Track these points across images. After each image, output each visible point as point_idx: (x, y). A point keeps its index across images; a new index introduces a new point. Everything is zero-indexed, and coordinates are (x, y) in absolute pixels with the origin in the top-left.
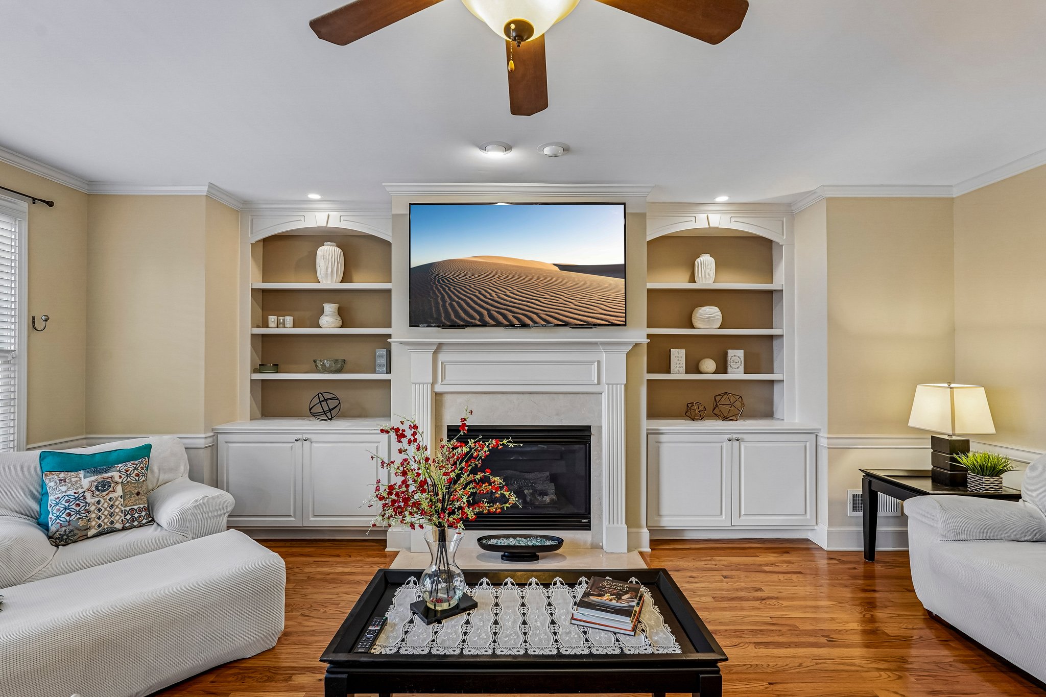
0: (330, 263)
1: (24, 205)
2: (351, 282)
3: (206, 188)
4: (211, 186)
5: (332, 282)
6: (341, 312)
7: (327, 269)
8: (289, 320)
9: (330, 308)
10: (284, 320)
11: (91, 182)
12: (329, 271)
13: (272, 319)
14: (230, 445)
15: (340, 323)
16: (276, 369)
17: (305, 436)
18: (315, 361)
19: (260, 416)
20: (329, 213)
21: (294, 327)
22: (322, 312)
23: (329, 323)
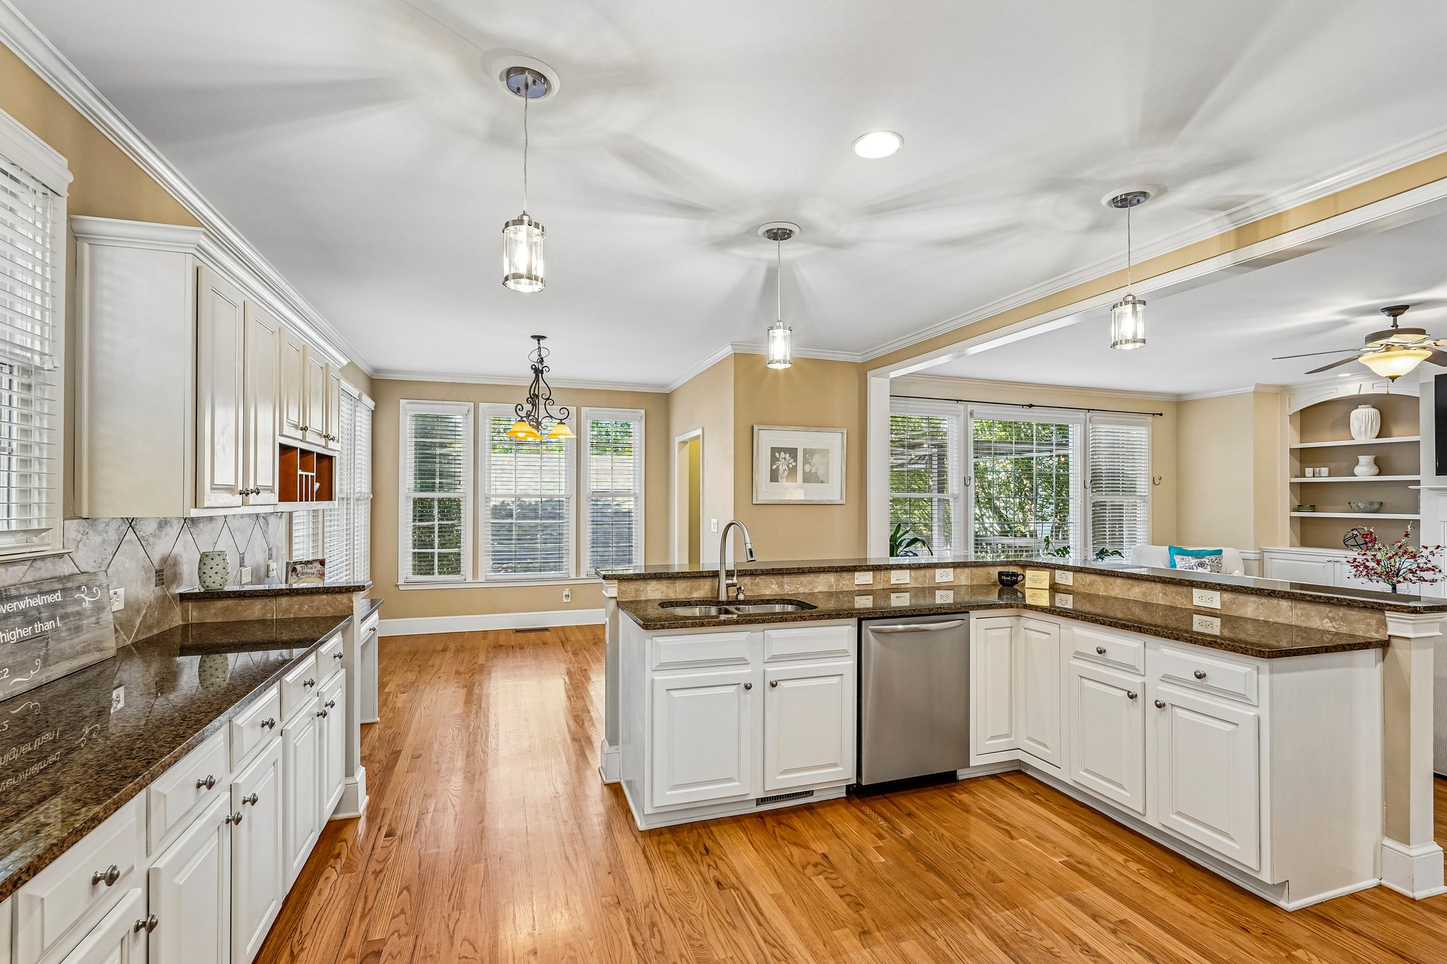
0: (1364, 423)
1: (1150, 418)
2: (1390, 436)
3: (1254, 387)
4: (1257, 385)
5: (1366, 438)
6: (1377, 462)
7: (1360, 428)
8: (1325, 471)
9: (1363, 459)
10: (1319, 470)
11: (1179, 395)
12: (1363, 429)
13: (1309, 471)
14: (1273, 560)
15: (1377, 471)
16: (1313, 509)
17: (1336, 559)
18: (1349, 503)
19: (1299, 545)
20: (1362, 383)
21: (1329, 476)
22: (1357, 463)
23: (1364, 470)
